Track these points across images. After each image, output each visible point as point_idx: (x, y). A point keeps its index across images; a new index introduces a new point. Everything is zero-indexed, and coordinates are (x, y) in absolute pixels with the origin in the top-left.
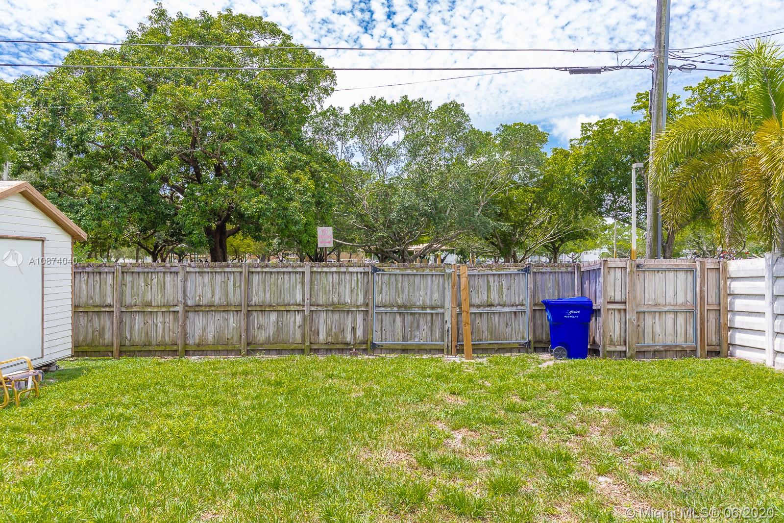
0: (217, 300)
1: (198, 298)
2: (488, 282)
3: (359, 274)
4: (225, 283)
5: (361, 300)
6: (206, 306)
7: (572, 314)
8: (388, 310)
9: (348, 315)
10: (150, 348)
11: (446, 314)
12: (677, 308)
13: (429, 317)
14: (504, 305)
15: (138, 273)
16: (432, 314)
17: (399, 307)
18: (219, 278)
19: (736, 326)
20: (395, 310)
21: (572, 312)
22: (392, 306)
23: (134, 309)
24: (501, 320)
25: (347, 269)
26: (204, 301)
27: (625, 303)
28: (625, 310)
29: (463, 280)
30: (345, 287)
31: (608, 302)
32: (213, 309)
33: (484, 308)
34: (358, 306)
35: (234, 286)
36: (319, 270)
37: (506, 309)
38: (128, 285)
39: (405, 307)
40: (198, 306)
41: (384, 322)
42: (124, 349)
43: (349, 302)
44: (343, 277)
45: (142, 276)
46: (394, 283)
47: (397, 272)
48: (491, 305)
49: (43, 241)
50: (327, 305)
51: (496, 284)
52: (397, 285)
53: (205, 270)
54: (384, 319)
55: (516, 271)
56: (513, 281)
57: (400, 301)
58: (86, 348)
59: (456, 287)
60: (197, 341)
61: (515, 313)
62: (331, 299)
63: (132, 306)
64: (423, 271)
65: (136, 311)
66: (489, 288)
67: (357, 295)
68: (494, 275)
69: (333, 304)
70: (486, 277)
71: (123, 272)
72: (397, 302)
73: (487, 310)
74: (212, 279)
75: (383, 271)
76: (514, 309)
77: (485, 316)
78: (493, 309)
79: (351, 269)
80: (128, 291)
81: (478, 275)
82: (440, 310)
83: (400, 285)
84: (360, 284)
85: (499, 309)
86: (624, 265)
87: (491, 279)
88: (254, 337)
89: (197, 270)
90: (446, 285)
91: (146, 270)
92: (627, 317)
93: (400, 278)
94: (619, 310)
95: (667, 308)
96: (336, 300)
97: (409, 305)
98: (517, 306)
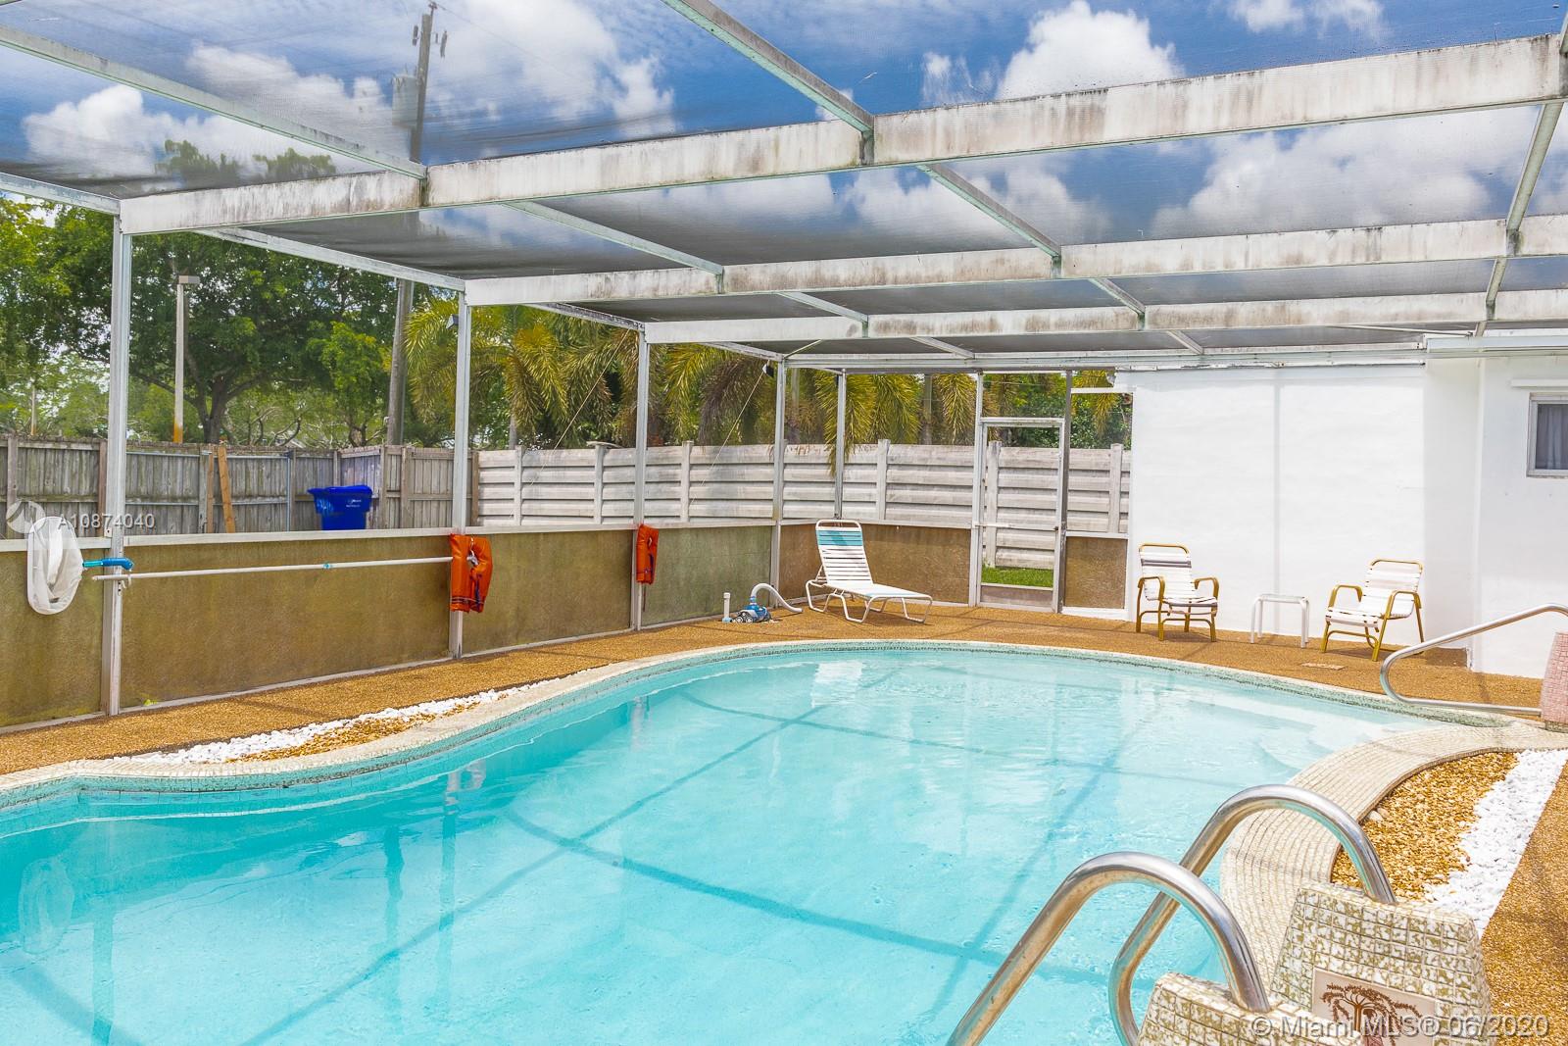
2: (247, 467)
3: (83, 454)
5: (85, 488)
7: (354, 503)
11: (201, 507)
12: (439, 497)
13: (178, 511)
14: (264, 496)
16: (182, 506)
17: (144, 498)
19: (485, 513)
20: (139, 501)
21: (354, 501)
24: (261, 513)
25: (69, 446)
27: (399, 491)
28: (399, 499)
29: (222, 466)
30: (63, 470)
31: (388, 491)
33: (244, 499)
34: (83, 497)
36: (26, 446)
37: (268, 500)
39: (152, 499)
43: (69, 491)
44: (60, 456)
46: (136, 467)
48: (250, 496)
50: (37, 496)
51: (256, 470)
52: (139, 469)
55: (278, 456)
56: (273, 468)
57: (143, 490)
59: (214, 472)
61: (275, 505)
62: (41, 488)
64: (174, 452)
66: (247, 474)
67: (80, 482)
68: (254, 459)
69: (45, 494)
70: (245, 462)
72: (138, 491)
73: (247, 501)
76: (275, 501)
77: (243, 509)
78: (254, 501)
79: (74, 447)
81: (236, 459)
82: (193, 502)
83: (143, 469)
84: (84, 467)
85: (259, 501)
86: (399, 453)
87: (250, 464)
90: (202, 471)
92: (402, 505)
93: (143, 460)
94: (394, 499)
95: (432, 498)
96: (49, 488)
97: (155, 495)
98: (278, 497)
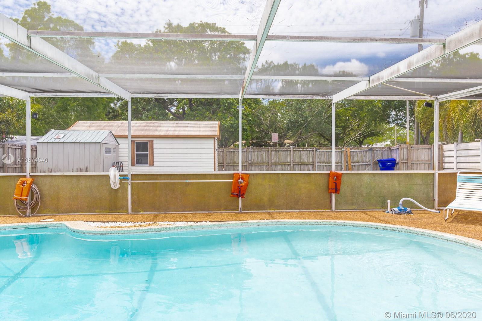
0: (259, 161)
1: (252, 160)
2: (357, 154)
3: (310, 151)
4: (262, 155)
5: (311, 161)
6: (256, 163)
8: (322, 164)
9: (306, 166)
11: (342, 166)
12: (425, 162)
14: (363, 162)
15: (232, 151)
16: (337, 165)
18: (260, 153)
20: (324, 164)
21: (389, 163)
22: (323, 163)
24: (362, 167)
25: (306, 149)
26: (255, 161)
27: (407, 160)
28: (407, 163)
29: (348, 153)
30: (305, 156)
31: (401, 160)
32: (258, 164)
33: (356, 163)
34: (310, 163)
35: (265, 156)
36: (296, 150)
37: (364, 163)
38: (228, 156)
39: (327, 163)
40: (253, 163)
43: (307, 161)
44: (304, 152)
45: (232, 153)
47: (325, 150)
48: (358, 162)
50: (299, 163)
51: (360, 154)
52: (324, 155)
53: (256, 150)
54: (320, 167)
55: (367, 150)
56: (366, 153)
57: (326, 161)
59: (346, 155)
61: (367, 165)
62: (300, 161)
63: (229, 163)
65: (231, 165)
66: (357, 156)
67: (310, 159)
68: (359, 151)
69: (301, 162)
70: (356, 152)
71: (226, 151)
72: (324, 161)
73: (357, 164)
74: (257, 153)
75: (320, 150)
76: (367, 163)
77: (356, 166)
78: (359, 164)
79: (307, 150)
80: (228, 158)
81: (354, 151)
82: (340, 164)
83: (325, 155)
84: (310, 155)
85: (361, 164)
86: (407, 147)
87: (358, 153)
89: (252, 150)
90: (342, 155)
91: (234, 150)
92: (408, 165)
93: (325, 152)
94: (405, 163)
95: (421, 162)
96: (302, 161)
97: (329, 162)
98: (368, 162)
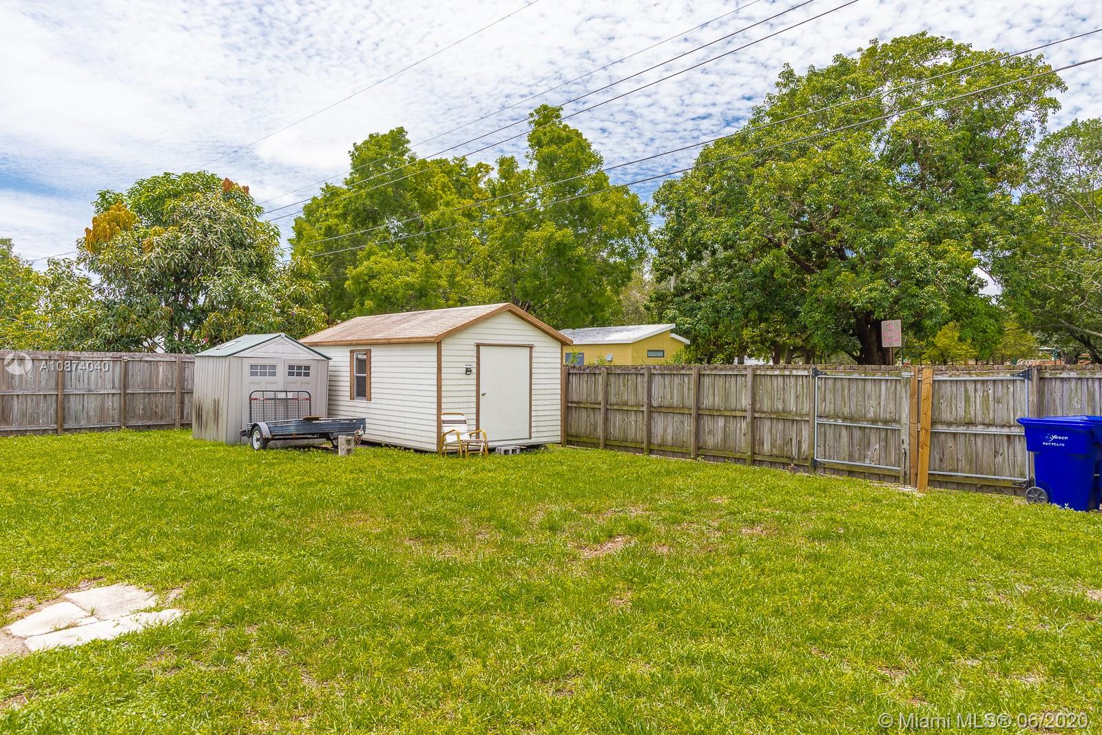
0: (675, 402)
1: (660, 399)
2: (966, 391)
3: (804, 378)
4: (681, 385)
5: (806, 408)
6: (666, 407)
7: (1055, 441)
8: (831, 421)
9: (793, 426)
10: (626, 444)
11: (903, 432)
13: (883, 434)
14: (988, 425)
15: (619, 374)
16: (887, 429)
17: (845, 419)
18: (677, 380)
20: (840, 422)
21: (1055, 437)
22: (836, 417)
23: (615, 407)
24: (987, 444)
25: (791, 372)
26: (666, 403)
29: (926, 388)
30: (790, 393)
32: (671, 410)
33: (958, 426)
34: (803, 416)
35: (689, 389)
36: (763, 373)
37: (993, 430)
38: (613, 385)
39: (852, 419)
40: (661, 407)
41: (827, 436)
42: (608, 443)
43: (794, 409)
44: (788, 380)
45: (621, 377)
46: (840, 390)
47: (842, 376)
48: (970, 423)
49: (531, 347)
50: (772, 412)
51: (980, 393)
52: (843, 391)
53: (666, 372)
54: (828, 432)
55: (1008, 376)
56: (1005, 390)
57: (846, 411)
58: (585, 440)
59: (916, 394)
60: (660, 441)
61: (1008, 437)
62: (775, 406)
63: (612, 405)
64: (874, 375)
65: (617, 410)
66: (967, 399)
67: (803, 402)
68: (975, 381)
69: (777, 412)
70: (962, 384)
71: (608, 374)
72: (843, 413)
73: (961, 429)
75: (826, 374)
76: (1005, 431)
77: (961, 438)
78: (972, 430)
79: (795, 372)
80: (612, 390)
81: (951, 381)
82: (895, 426)
83: (846, 391)
85: (981, 429)
87: (971, 387)
88: (705, 442)
89: (659, 372)
90: (904, 394)
91: (623, 372)
93: (846, 383)
96: (780, 407)
97: (857, 416)
98: (1010, 427)
